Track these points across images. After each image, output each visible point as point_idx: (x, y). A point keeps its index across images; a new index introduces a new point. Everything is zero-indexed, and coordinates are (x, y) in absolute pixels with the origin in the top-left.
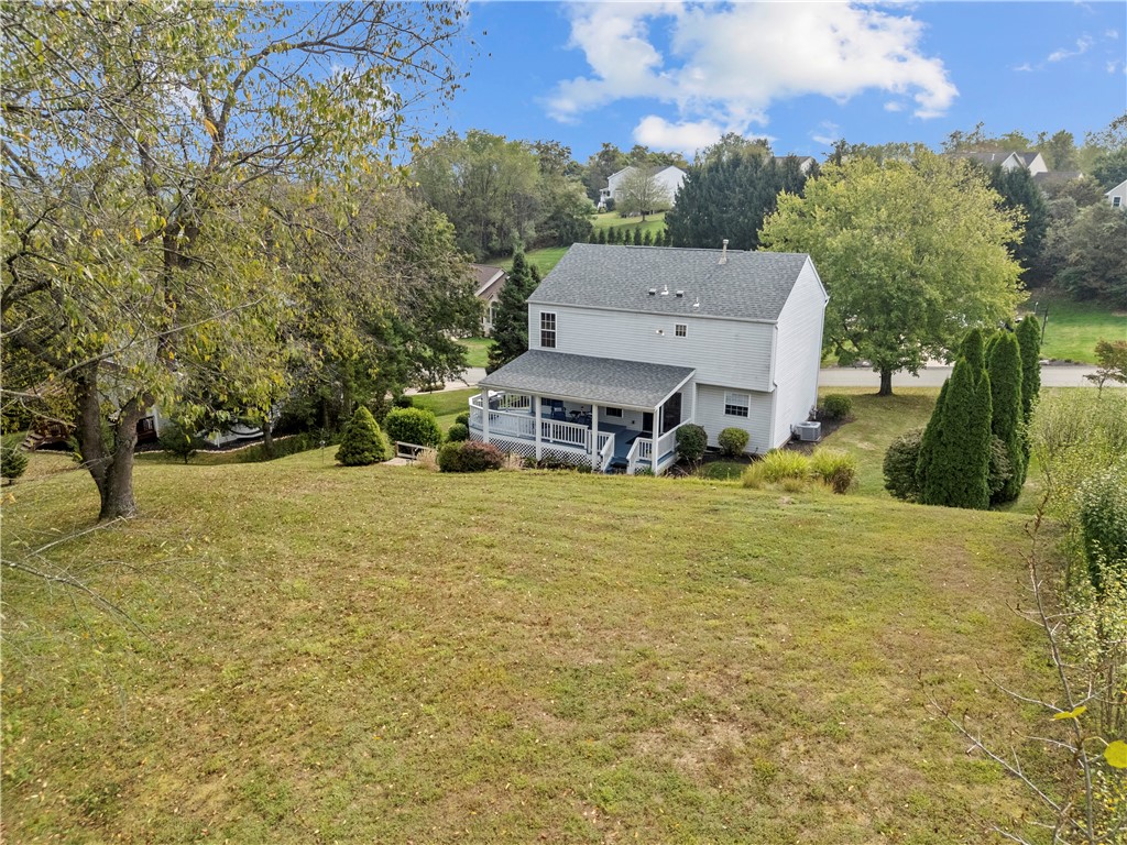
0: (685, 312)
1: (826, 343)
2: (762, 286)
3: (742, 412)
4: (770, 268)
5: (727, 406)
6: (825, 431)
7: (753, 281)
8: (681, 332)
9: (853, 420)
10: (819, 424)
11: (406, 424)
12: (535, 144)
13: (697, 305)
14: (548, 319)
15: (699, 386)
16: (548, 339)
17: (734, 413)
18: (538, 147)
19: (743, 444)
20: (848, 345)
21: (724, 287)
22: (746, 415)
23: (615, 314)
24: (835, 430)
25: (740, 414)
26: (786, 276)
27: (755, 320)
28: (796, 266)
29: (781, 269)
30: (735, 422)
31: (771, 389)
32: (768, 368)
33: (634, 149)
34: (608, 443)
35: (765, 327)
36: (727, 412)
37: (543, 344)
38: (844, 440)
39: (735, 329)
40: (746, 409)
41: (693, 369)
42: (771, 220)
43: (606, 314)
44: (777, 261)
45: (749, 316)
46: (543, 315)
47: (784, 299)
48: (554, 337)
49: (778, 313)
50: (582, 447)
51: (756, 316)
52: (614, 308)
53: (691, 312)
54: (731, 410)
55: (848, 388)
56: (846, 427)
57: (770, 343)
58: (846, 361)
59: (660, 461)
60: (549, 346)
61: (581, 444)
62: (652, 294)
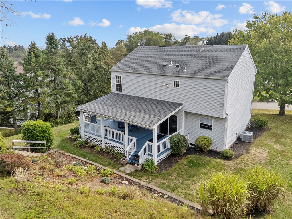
0: (178, 74)
1: (255, 92)
2: (221, 61)
3: (209, 127)
4: (226, 52)
5: (201, 124)
6: (255, 137)
7: (216, 59)
8: (176, 85)
9: (269, 129)
10: (252, 133)
11: (28, 130)
12: (164, 34)
13: (185, 71)
14: (119, 78)
15: (186, 113)
16: (119, 88)
17: (204, 128)
18: (165, 35)
19: (208, 146)
20: (264, 93)
21: (200, 62)
22: (211, 129)
23: (146, 76)
24: (260, 135)
25: (208, 128)
26: (234, 55)
27: (215, 78)
28: (240, 51)
29: (232, 52)
30: (205, 133)
31: (224, 116)
32: (223, 105)
33: (195, 37)
34: (132, 143)
35: (221, 82)
36: (201, 127)
37: (117, 90)
38: (266, 142)
39: (204, 83)
40: (211, 126)
41: (182, 104)
42: (231, 41)
43: (142, 76)
44: (230, 49)
45: (212, 76)
46: (117, 76)
47: (232, 67)
48: (121, 87)
49: (229, 74)
50: (122, 143)
51: (216, 76)
52: (146, 73)
53: (182, 74)
54: (203, 126)
55: (263, 110)
56: (266, 133)
57: (224, 91)
58: (263, 99)
59: (158, 156)
60: (119, 91)
61: (121, 142)
62: (165, 66)
